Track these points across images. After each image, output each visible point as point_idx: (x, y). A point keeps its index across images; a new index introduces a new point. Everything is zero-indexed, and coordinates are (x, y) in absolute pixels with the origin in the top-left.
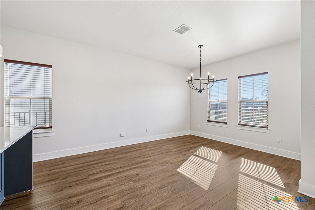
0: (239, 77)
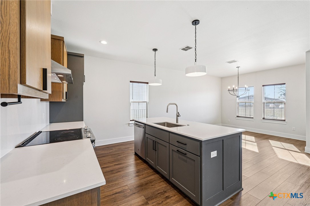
0: (263, 86)
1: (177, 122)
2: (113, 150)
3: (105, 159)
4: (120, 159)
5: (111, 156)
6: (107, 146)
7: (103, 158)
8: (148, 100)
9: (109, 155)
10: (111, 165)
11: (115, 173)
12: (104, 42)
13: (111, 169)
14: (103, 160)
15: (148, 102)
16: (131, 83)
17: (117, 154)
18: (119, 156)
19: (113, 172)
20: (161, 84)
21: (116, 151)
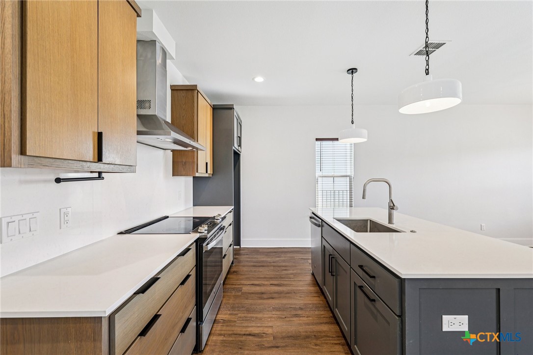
1: (390, 221)
2: (281, 258)
3: (262, 271)
4: (284, 276)
5: (272, 268)
6: (275, 250)
7: (260, 268)
8: (353, 173)
9: (271, 266)
10: (266, 283)
11: (264, 299)
12: (259, 79)
13: (263, 289)
14: (259, 271)
15: (353, 176)
16: (318, 143)
17: (283, 267)
18: (286, 270)
19: (263, 295)
20: (365, 140)
21: (284, 260)
